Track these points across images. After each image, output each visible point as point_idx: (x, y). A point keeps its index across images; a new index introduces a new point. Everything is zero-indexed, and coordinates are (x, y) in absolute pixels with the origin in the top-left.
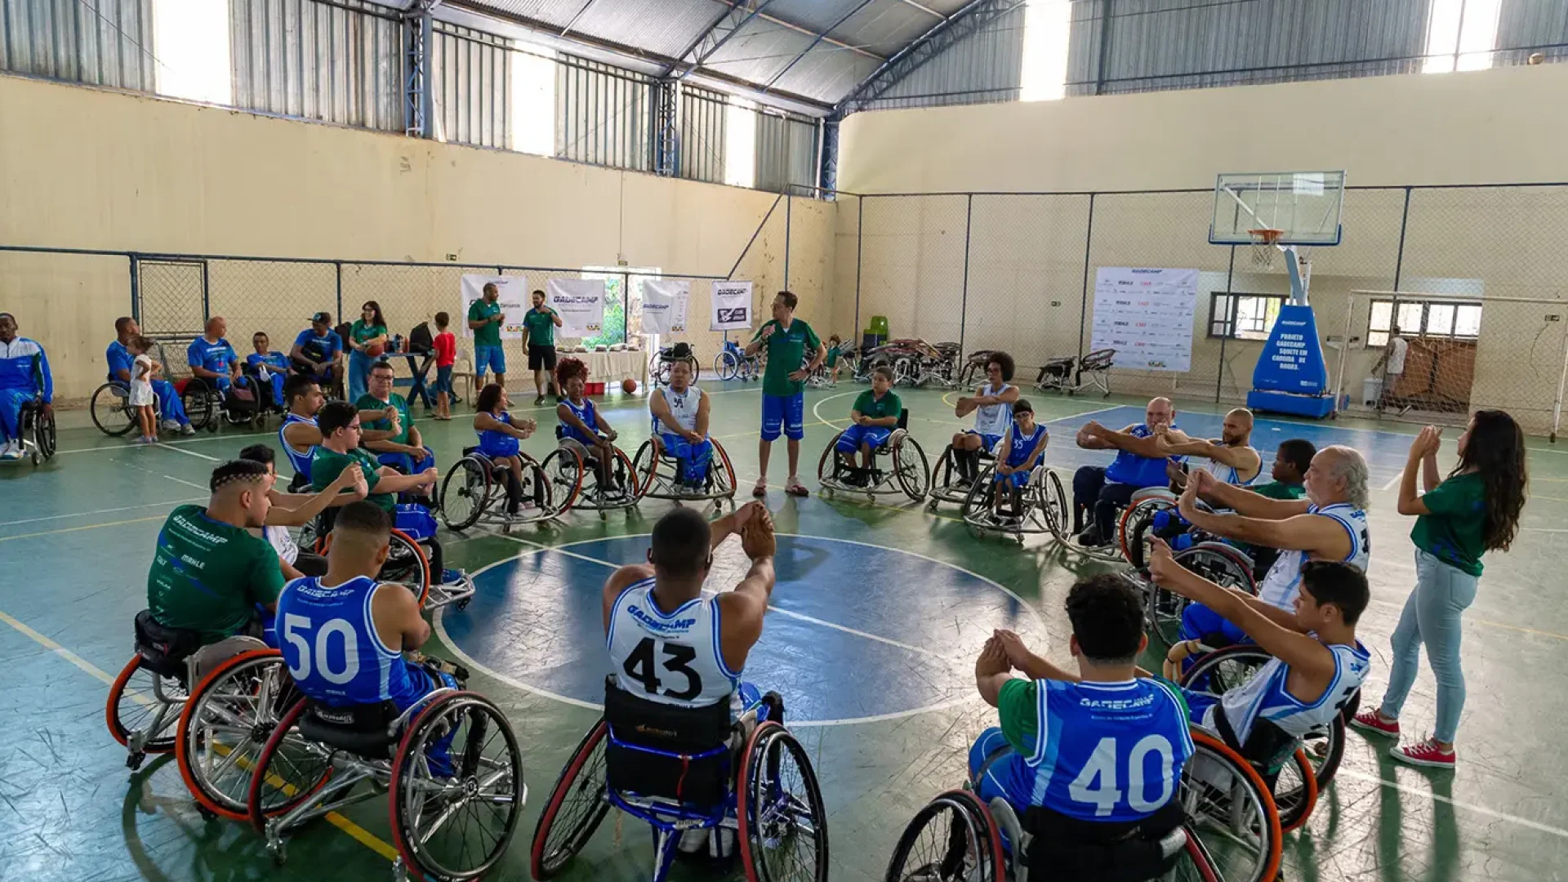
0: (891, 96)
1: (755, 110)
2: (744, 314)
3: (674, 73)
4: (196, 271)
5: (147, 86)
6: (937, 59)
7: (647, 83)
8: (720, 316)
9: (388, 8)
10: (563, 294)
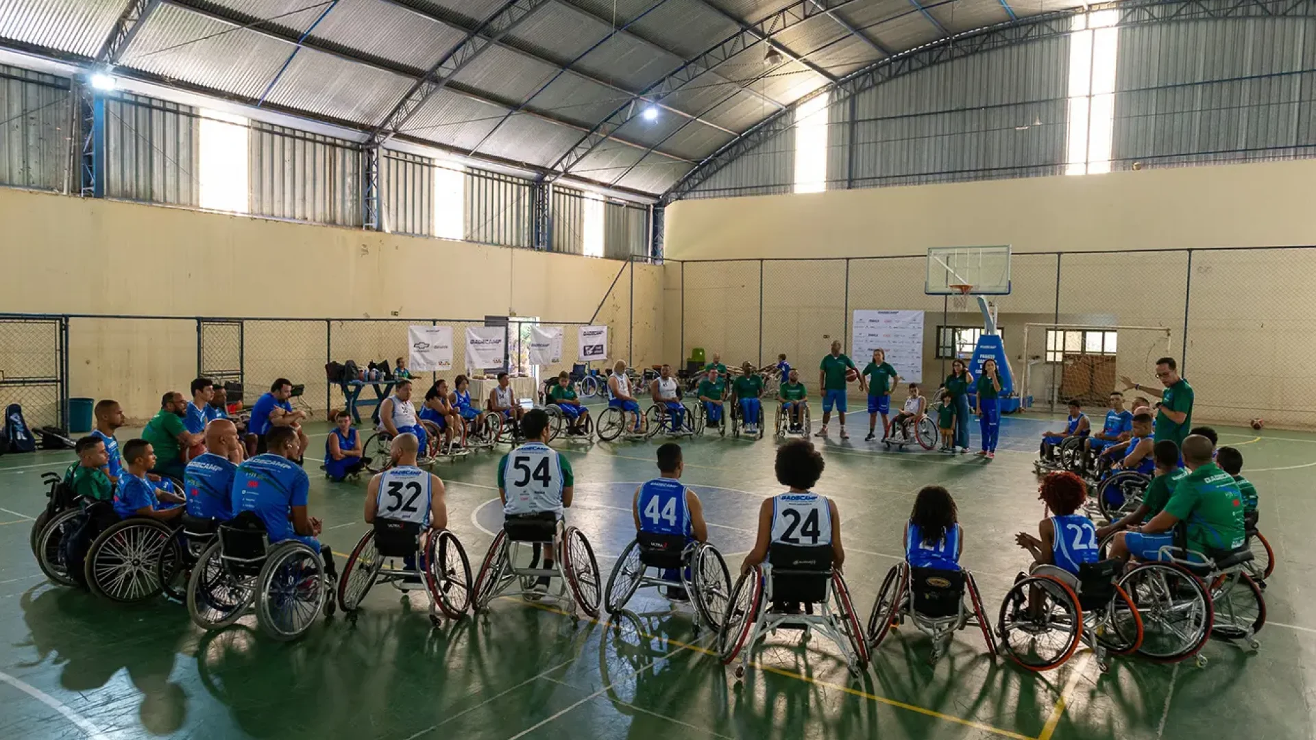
0: (702, 189)
1: (604, 201)
2: (602, 348)
3: (547, 178)
4: (235, 328)
5: (194, 202)
6: (734, 164)
7: (527, 185)
8: (585, 351)
9: (351, 142)
10: (477, 338)
